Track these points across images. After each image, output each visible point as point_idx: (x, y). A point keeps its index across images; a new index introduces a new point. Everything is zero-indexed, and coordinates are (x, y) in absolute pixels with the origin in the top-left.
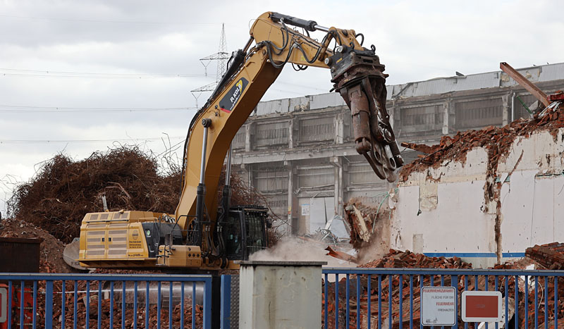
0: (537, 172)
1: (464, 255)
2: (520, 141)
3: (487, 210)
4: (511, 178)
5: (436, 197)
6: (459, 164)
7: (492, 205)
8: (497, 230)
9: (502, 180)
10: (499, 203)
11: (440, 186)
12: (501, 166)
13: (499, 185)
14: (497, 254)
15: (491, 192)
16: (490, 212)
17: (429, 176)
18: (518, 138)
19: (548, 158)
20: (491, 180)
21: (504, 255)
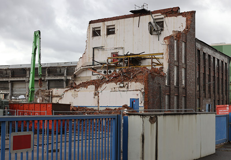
0: (111, 90)
1: (87, 106)
2: (106, 84)
3: (95, 97)
4: (102, 92)
5: (77, 95)
6: (85, 88)
7: (97, 97)
8: (98, 102)
9: (99, 92)
11: (79, 93)
12: (99, 89)
13: (99, 93)
14: (98, 106)
15: (96, 94)
16: (96, 98)
17: (75, 90)
18: (105, 84)
19: (114, 88)
20: (96, 92)
21: (100, 107)
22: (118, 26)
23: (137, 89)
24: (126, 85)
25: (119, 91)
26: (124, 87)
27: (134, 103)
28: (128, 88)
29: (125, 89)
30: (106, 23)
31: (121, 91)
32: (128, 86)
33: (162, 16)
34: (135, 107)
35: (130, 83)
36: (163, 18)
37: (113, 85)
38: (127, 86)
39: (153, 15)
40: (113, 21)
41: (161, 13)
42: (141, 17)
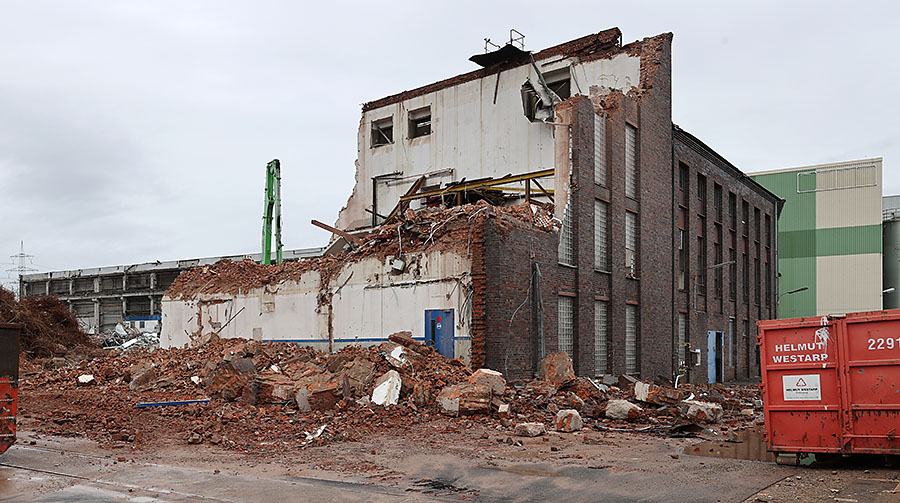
0: (366, 285)
1: (299, 341)
2: (350, 265)
3: (320, 311)
4: (342, 290)
5: (273, 303)
6: (294, 282)
7: (325, 309)
8: (330, 325)
9: (333, 292)
10: (331, 306)
11: (276, 297)
12: (332, 283)
13: (331, 295)
14: (330, 340)
15: (323, 300)
16: (322, 312)
17: (267, 290)
18: (348, 263)
19: (377, 276)
20: (324, 292)
21: (335, 341)
22: (440, 108)
23: (448, 276)
24: (413, 262)
25: (392, 285)
26: (405, 270)
27: (439, 326)
28: (419, 273)
29: (408, 278)
30: (406, 102)
31: (398, 285)
32: (418, 266)
33: (566, 63)
34: (443, 340)
35: (424, 254)
36: (567, 70)
37: (372, 265)
38: (415, 266)
39: (539, 64)
40: (427, 95)
41: (564, 54)
42: (504, 74)
